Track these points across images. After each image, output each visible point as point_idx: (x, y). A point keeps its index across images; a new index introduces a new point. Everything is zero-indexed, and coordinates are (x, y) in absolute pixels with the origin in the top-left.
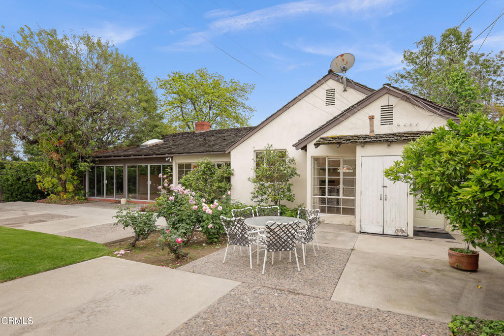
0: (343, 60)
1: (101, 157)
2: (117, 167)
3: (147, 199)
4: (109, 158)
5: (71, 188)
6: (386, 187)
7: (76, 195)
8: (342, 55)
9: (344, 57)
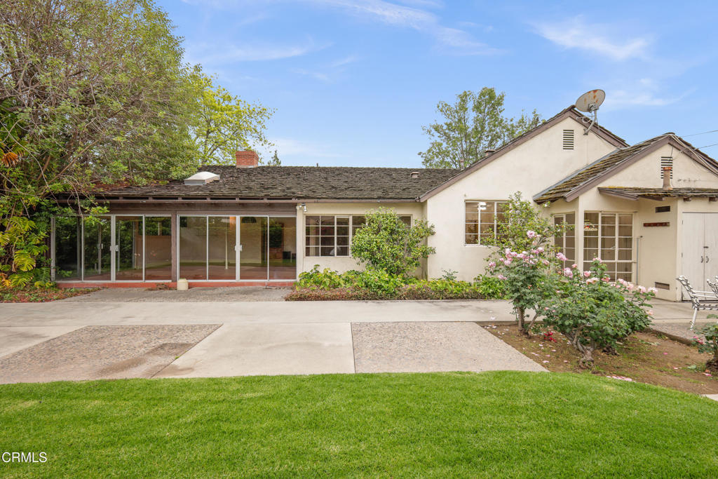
0: (595, 97)
1: (117, 197)
2: (148, 218)
3: (234, 278)
4: (144, 201)
5: (26, 263)
6: (707, 247)
7: (37, 278)
8: (595, 91)
9: (596, 94)
